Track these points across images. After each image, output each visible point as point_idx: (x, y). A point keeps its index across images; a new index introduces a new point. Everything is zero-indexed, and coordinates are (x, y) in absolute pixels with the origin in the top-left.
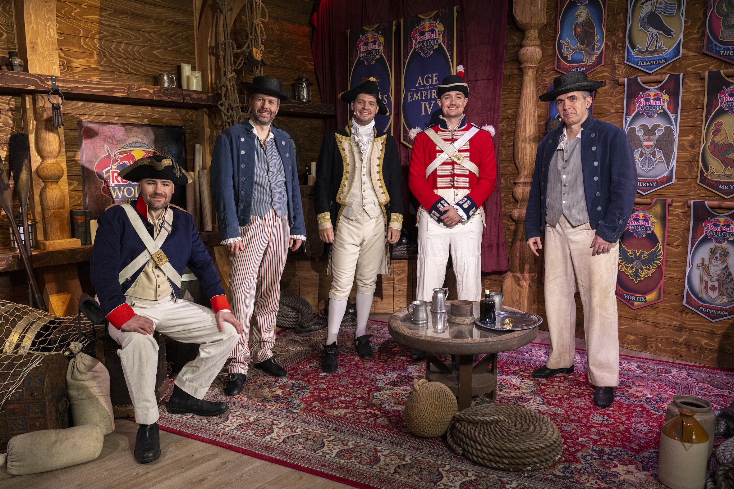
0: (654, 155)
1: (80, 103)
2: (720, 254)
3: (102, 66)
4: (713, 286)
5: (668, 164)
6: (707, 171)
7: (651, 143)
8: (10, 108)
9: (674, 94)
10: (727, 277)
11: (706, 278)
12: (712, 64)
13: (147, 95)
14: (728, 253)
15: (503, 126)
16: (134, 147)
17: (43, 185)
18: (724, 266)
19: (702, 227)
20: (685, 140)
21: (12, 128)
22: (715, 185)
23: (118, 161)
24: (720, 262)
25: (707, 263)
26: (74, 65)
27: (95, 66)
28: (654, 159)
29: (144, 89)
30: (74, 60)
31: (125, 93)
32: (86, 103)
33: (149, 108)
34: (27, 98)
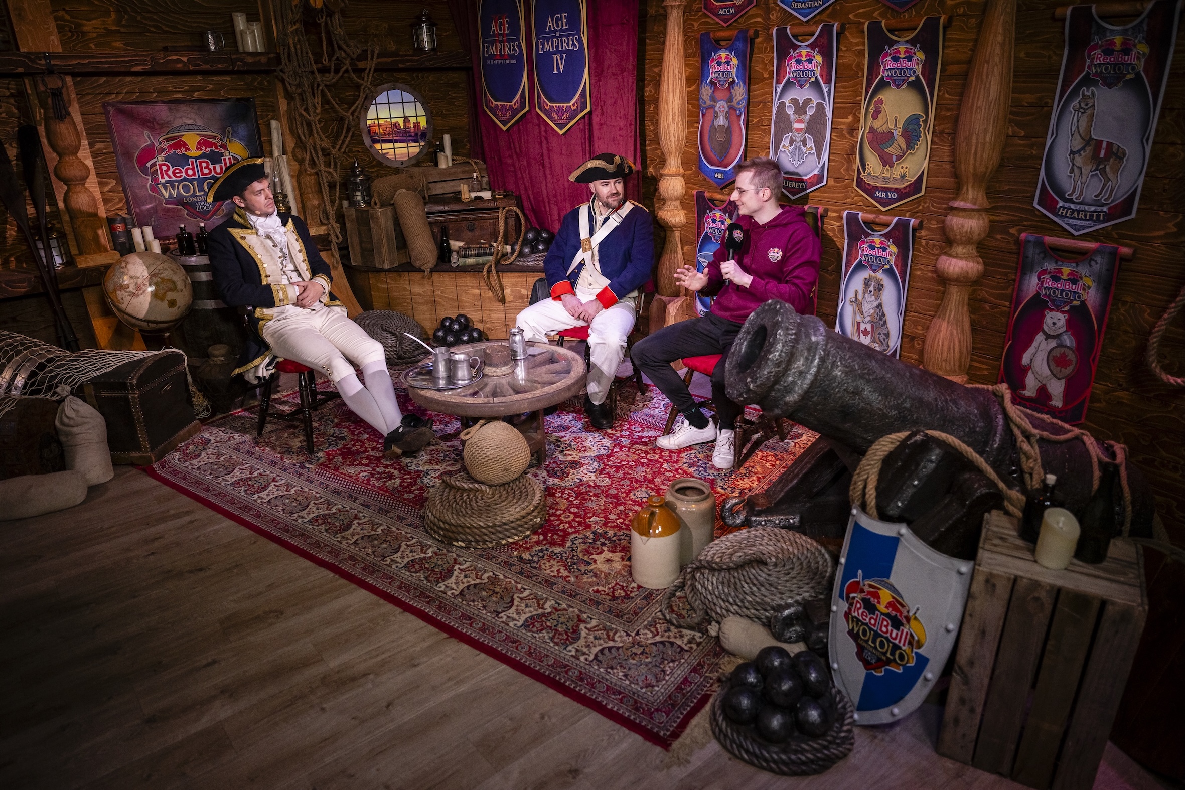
0: (804, 143)
1: (103, 80)
2: (874, 287)
3: (124, 26)
4: (866, 329)
5: (819, 157)
6: (864, 170)
7: (802, 126)
8: (11, 94)
9: (827, 55)
10: (880, 319)
11: (859, 318)
12: (877, 10)
13: (179, 66)
14: (882, 286)
15: (651, 91)
16: (184, 131)
17: (66, 187)
18: (877, 303)
19: (857, 248)
20: (843, 124)
21: (19, 118)
22: (870, 190)
23: (164, 150)
24: (873, 298)
25: (860, 298)
26: (85, 29)
27: (114, 28)
28: (804, 149)
29: (175, 57)
30: (85, 22)
31: (147, 65)
32: (110, 78)
33: (199, 78)
34: (26, 81)
